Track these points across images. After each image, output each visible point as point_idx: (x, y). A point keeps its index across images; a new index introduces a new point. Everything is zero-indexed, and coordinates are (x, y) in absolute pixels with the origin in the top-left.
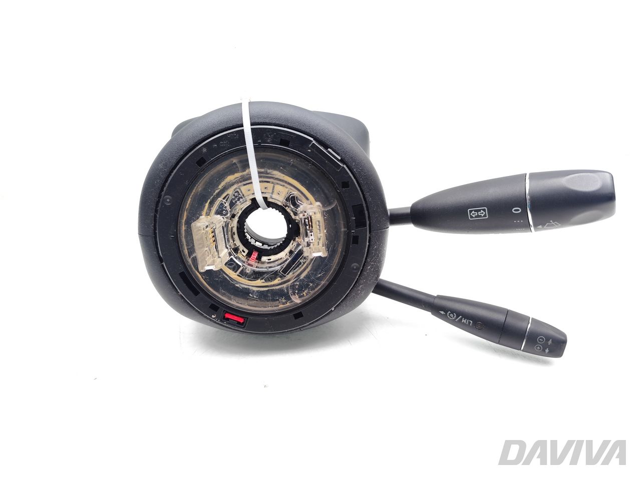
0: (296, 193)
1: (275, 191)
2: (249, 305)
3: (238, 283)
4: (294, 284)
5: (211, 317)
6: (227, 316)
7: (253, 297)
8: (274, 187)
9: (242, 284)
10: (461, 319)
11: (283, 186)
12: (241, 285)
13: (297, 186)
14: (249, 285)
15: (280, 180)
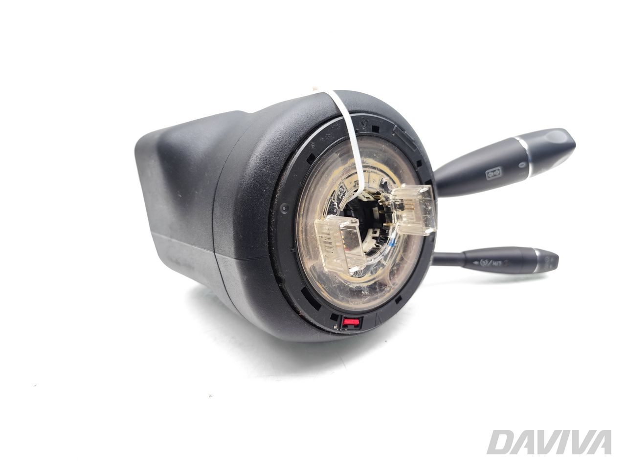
0: (386, 179)
1: (371, 180)
2: (364, 303)
3: (351, 283)
4: (393, 270)
5: (333, 329)
6: (347, 322)
7: (365, 294)
8: (369, 175)
9: (354, 283)
10: (492, 263)
11: (376, 173)
12: (353, 285)
13: (386, 172)
14: (359, 283)
15: (374, 168)
